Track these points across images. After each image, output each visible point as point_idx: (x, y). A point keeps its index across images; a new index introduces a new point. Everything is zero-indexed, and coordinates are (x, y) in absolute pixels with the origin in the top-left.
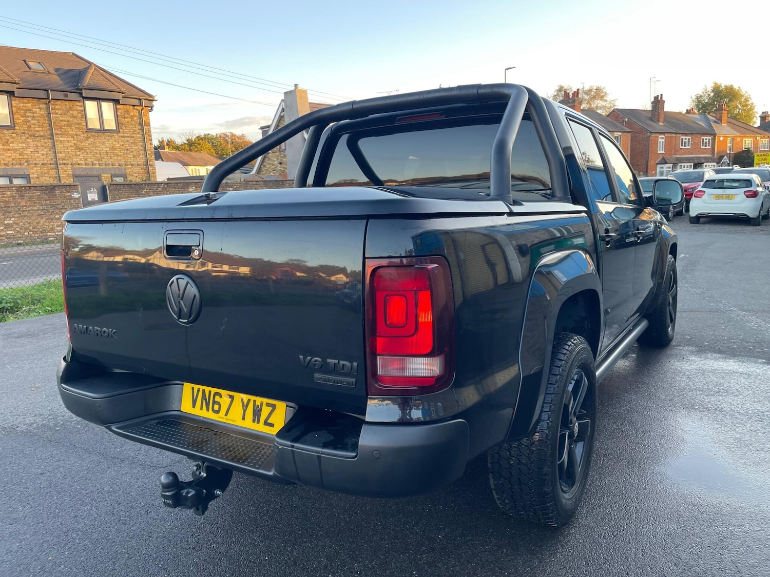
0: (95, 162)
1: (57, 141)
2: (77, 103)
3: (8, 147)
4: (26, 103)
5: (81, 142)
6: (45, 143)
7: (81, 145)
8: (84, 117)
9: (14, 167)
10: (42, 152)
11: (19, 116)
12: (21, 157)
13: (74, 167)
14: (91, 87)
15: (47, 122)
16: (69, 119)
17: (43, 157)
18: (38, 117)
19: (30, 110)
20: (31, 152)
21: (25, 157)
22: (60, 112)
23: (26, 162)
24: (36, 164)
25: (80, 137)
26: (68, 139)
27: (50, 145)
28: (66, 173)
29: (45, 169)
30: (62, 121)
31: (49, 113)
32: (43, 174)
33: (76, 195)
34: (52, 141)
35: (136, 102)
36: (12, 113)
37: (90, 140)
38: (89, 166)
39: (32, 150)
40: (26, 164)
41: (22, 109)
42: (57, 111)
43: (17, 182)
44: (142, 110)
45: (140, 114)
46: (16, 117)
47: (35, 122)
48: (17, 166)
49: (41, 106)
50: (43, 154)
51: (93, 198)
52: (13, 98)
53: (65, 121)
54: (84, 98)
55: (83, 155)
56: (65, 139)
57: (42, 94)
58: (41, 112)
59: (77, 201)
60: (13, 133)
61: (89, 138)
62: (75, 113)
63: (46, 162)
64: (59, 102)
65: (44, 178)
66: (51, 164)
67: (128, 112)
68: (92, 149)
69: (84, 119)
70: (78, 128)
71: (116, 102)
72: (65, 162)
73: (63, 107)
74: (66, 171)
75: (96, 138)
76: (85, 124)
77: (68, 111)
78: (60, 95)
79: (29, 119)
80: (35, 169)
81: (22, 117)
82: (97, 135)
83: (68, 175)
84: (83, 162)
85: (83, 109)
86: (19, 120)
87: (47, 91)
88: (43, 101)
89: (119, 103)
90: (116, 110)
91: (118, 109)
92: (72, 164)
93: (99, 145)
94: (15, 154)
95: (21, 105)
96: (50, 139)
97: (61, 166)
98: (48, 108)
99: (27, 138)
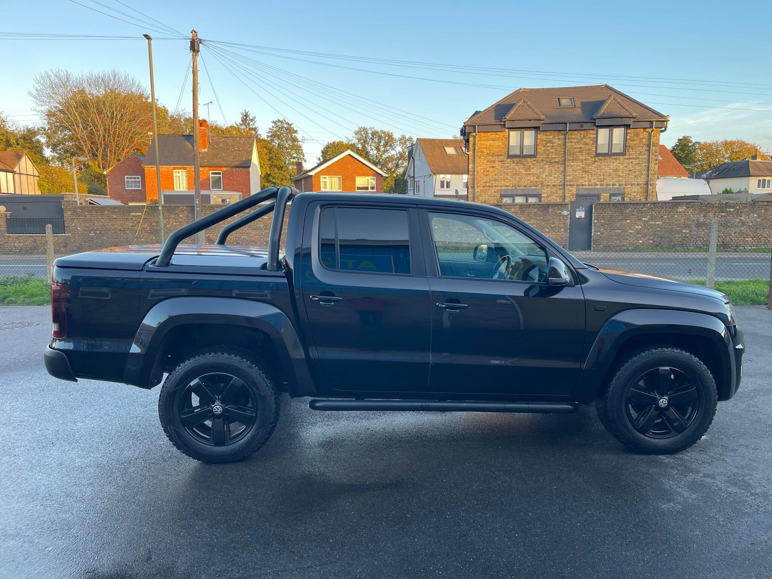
0: (597, 183)
1: (568, 166)
2: (591, 132)
3: (529, 172)
4: (548, 135)
5: (589, 165)
6: (558, 168)
7: (588, 168)
8: (595, 143)
9: (531, 188)
10: (555, 176)
11: (541, 147)
12: (537, 180)
13: (579, 187)
14: (605, 116)
15: (562, 150)
16: (581, 146)
17: (554, 180)
18: (556, 146)
19: (550, 141)
20: (546, 175)
21: (541, 180)
22: (575, 141)
23: (541, 184)
24: (548, 185)
25: (588, 162)
26: (577, 164)
27: (562, 169)
28: (571, 193)
29: (554, 190)
30: (575, 148)
31: (566, 143)
32: (552, 193)
33: (565, 213)
34: (564, 166)
35: (648, 125)
36: (536, 145)
37: (596, 163)
38: (592, 187)
39: (546, 174)
40: (540, 185)
41: (544, 141)
42: (572, 140)
43: (532, 200)
44: (652, 131)
45: (650, 135)
46: (538, 147)
47: (553, 150)
48: (533, 188)
49: (560, 137)
50: (555, 177)
51: (580, 215)
52: (539, 132)
53: (577, 148)
54: (597, 126)
55: (588, 177)
56: (575, 164)
57: (561, 127)
58: (559, 142)
59: (565, 218)
60: (534, 161)
61: (597, 161)
62: (587, 140)
63: (556, 184)
64: (576, 132)
65: (552, 197)
66: (560, 186)
67: (637, 135)
68: (598, 171)
69: (595, 145)
70: (588, 154)
71: (627, 126)
72: (572, 183)
73: (578, 136)
74: (571, 191)
75: (603, 161)
76: (594, 149)
77: (582, 139)
78: (577, 126)
79: (549, 148)
80: (546, 189)
81: (544, 147)
82: (603, 159)
83: (572, 195)
84: (587, 183)
85: (595, 136)
86: (541, 149)
87: (566, 124)
88: (563, 132)
89: (630, 128)
90: (626, 134)
91: (629, 133)
92: (577, 185)
93: (604, 167)
94: (533, 178)
95: (545, 137)
96: (563, 164)
97: (568, 187)
98: (565, 138)
99: (545, 164)
